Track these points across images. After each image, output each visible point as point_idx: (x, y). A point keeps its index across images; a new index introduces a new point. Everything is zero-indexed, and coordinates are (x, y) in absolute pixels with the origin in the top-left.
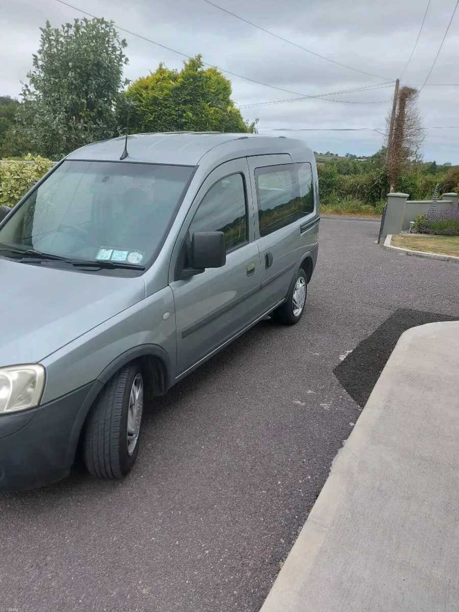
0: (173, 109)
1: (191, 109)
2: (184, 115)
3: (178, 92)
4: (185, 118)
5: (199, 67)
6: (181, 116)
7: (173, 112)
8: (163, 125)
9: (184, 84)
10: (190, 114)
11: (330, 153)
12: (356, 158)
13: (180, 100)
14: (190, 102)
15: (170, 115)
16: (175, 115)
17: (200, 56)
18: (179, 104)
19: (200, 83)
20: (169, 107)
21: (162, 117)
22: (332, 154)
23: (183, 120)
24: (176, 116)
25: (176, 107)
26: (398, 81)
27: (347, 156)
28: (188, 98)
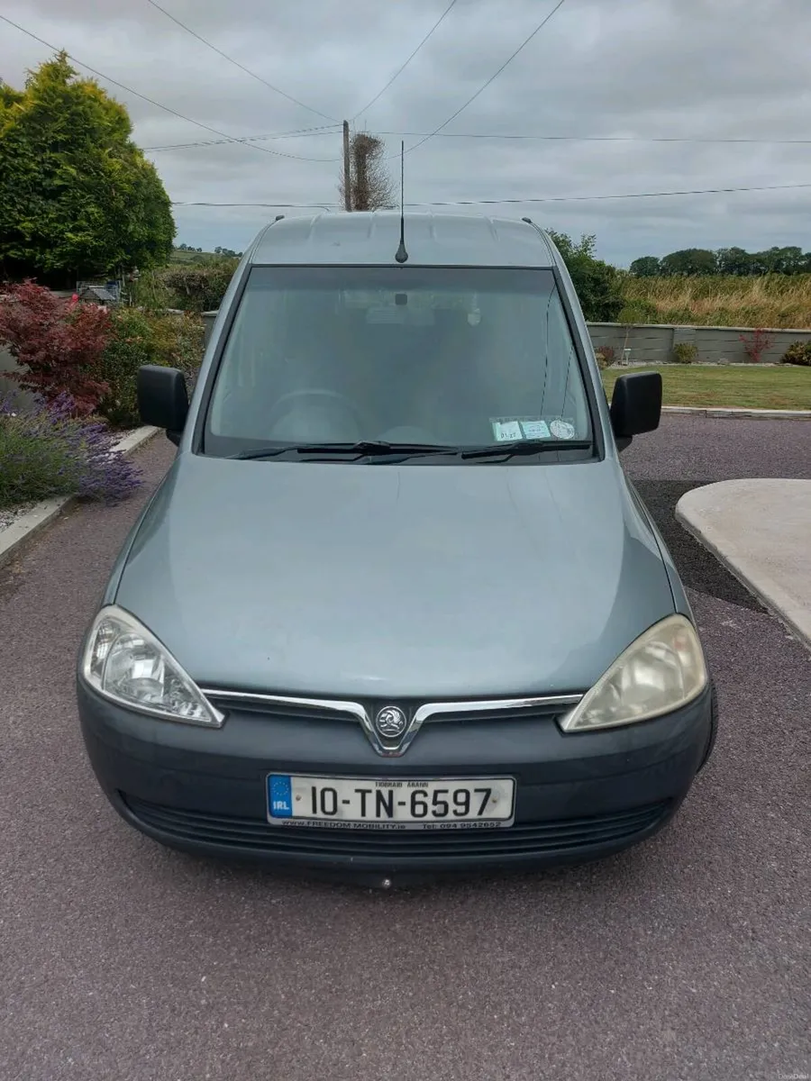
0: (32, 159)
1: (72, 161)
2: (58, 171)
3: (34, 124)
4: (61, 178)
5: (68, 77)
6: (50, 174)
7: (33, 165)
8: (12, 191)
9: (46, 110)
10: (73, 171)
11: (188, 246)
12: (235, 255)
13: (45, 142)
14: (65, 145)
15: (27, 171)
16: (35, 171)
17: (63, 55)
18: (44, 150)
19: (81, 108)
20: (23, 155)
21: (8, 175)
22: (190, 248)
23: (58, 182)
24: (39, 173)
25: (36, 155)
26: (346, 125)
27: (219, 252)
28: (61, 137)
